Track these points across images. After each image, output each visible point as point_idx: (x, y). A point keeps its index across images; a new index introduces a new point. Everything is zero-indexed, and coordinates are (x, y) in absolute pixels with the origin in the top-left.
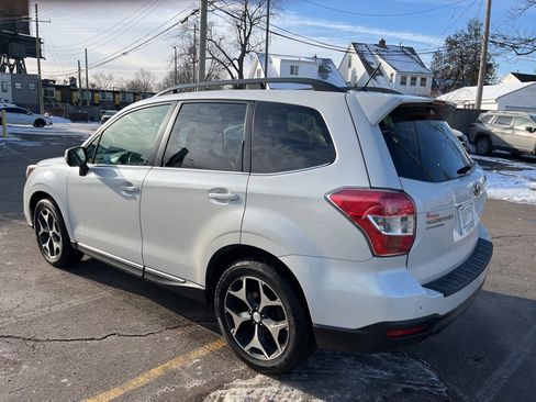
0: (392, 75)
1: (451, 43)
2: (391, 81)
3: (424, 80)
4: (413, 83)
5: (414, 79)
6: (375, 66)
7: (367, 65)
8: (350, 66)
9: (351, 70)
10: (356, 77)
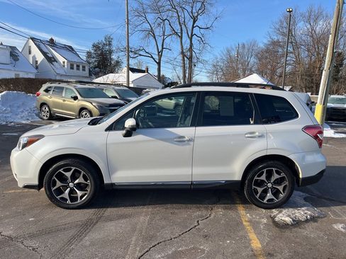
0: (64, 62)
1: (96, 47)
2: (64, 66)
3: (84, 67)
4: (78, 69)
5: (78, 66)
6: (50, 55)
7: (44, 54)
8: (30, 53)
9: (31, 56)
10: (37, 62)
